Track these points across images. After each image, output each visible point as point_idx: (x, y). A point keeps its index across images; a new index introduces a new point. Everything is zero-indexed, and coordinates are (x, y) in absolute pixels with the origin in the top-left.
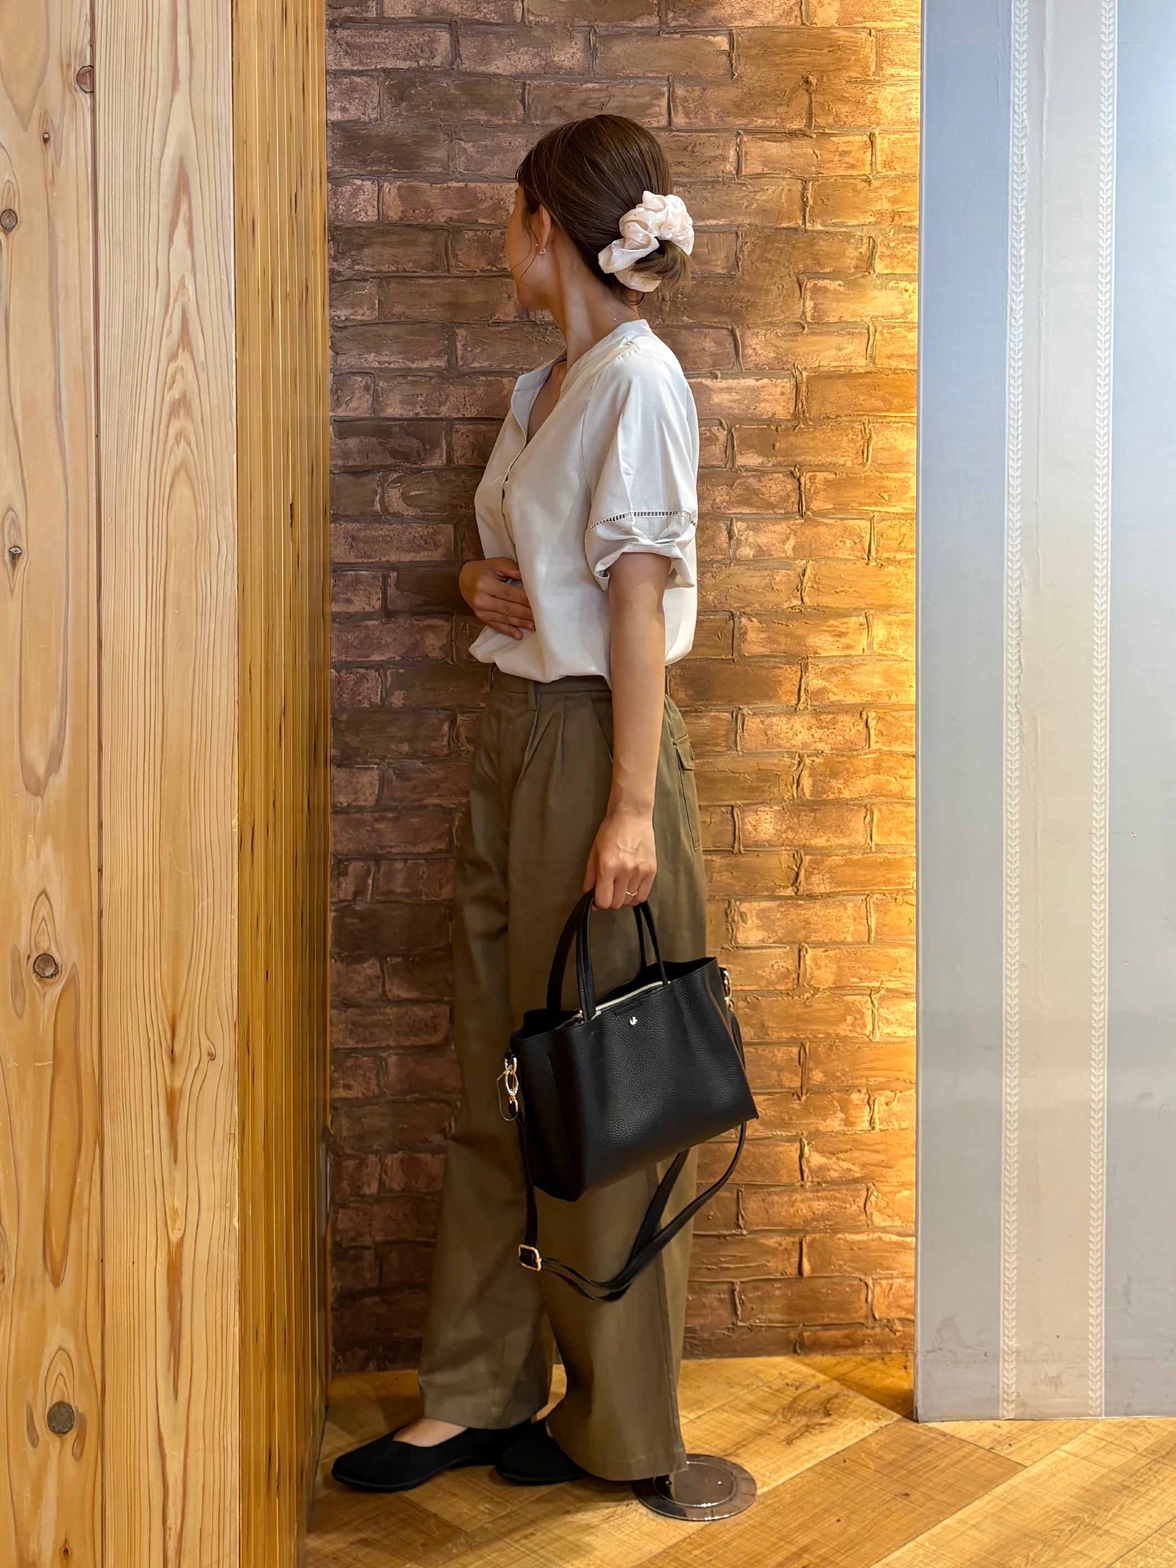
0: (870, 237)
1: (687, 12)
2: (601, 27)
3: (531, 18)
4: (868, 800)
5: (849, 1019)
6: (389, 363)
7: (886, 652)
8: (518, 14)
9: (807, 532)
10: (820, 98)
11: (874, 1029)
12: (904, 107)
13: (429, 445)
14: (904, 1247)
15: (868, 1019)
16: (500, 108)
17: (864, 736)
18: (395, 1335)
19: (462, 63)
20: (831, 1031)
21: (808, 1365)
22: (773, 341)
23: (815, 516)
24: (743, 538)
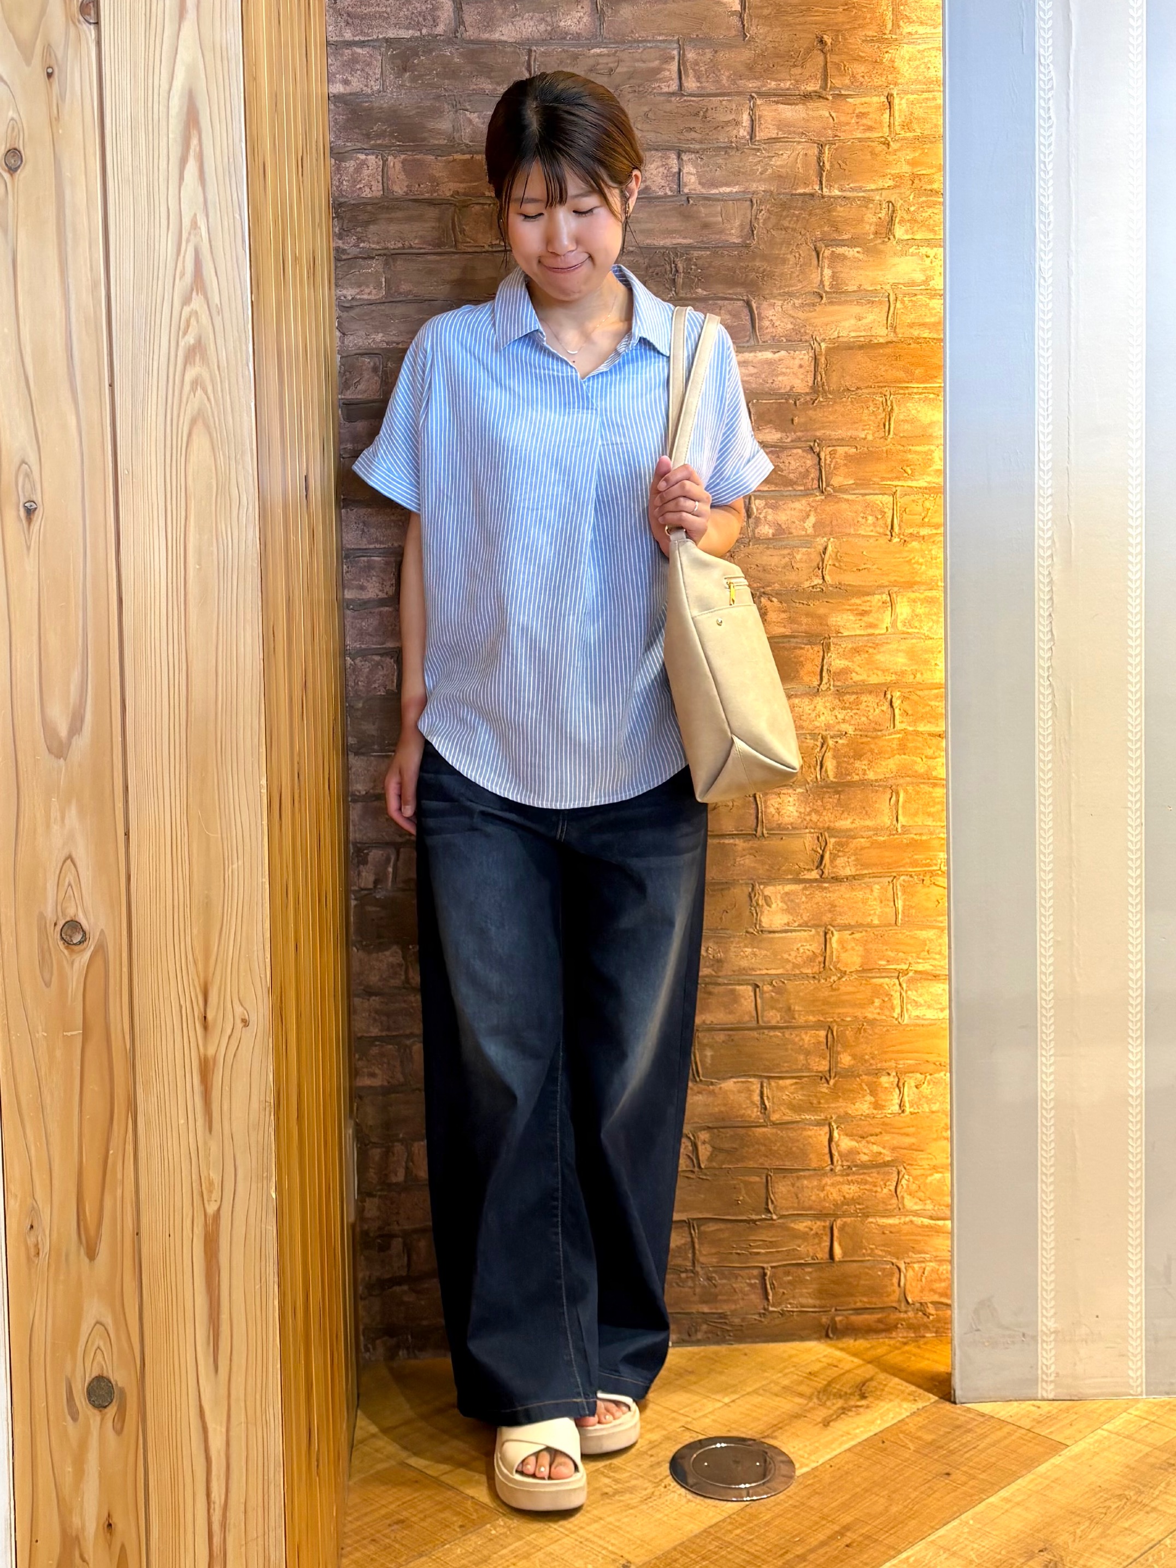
0: (889, 202)
4: (894, 781)
5: (877, 1002)
6: (397, 344)
7: (910, 630)
9: (827, 508)
10: (836, 59)
11: (902, 1012)
12: (923, 66)
14: (938, 1231)
15: (897, 1002)
16: (506, 76)
17: (888, 716)
18: (425, 1323)
19: (466, 31)
20: (859, 1014)
21: (842, 1349)
22: (791, 312)
23: (835, 491)
24: (761, 516)
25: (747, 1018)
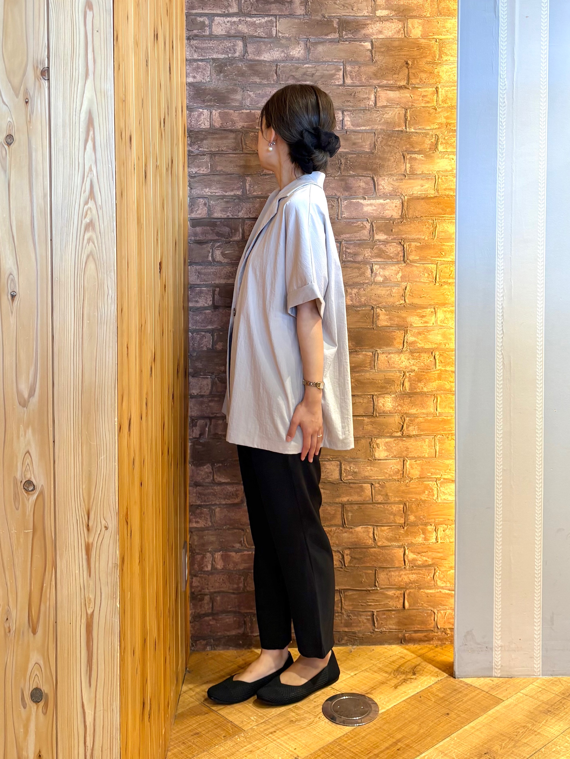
0: (436, 135)
1: (352, 31)
2: (312, 39)
3: (280, 35)
4: (435, 392)
5: (427, 492)
6: (216, 193)
7: (443, 325)
8: (274, 33)
9: (407, 270)
10: (413, 71)
11: (438, 497)
12: (452, 75)
13: (234, 230)
14: (450, 596)
15: (435, 492)
16: (266, 76)
17: (433, 363)
18: (219, 634)
19: (248, 56)
20: (418, 498)
21: (407, 649)
22: (391, 182)
23: (411, 262)
24: (378, 272)
25: (367, 499)
